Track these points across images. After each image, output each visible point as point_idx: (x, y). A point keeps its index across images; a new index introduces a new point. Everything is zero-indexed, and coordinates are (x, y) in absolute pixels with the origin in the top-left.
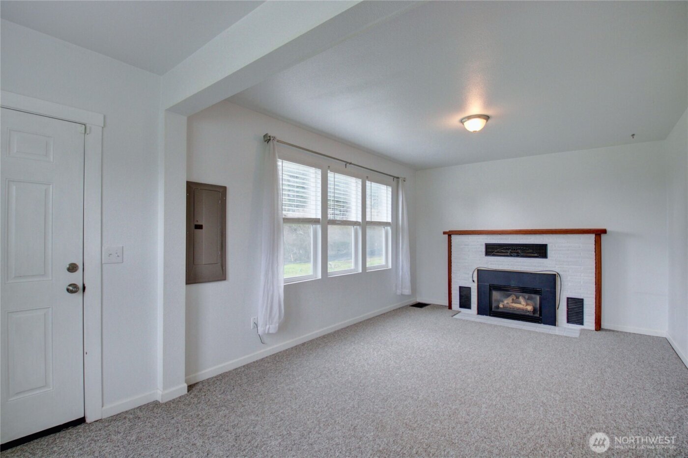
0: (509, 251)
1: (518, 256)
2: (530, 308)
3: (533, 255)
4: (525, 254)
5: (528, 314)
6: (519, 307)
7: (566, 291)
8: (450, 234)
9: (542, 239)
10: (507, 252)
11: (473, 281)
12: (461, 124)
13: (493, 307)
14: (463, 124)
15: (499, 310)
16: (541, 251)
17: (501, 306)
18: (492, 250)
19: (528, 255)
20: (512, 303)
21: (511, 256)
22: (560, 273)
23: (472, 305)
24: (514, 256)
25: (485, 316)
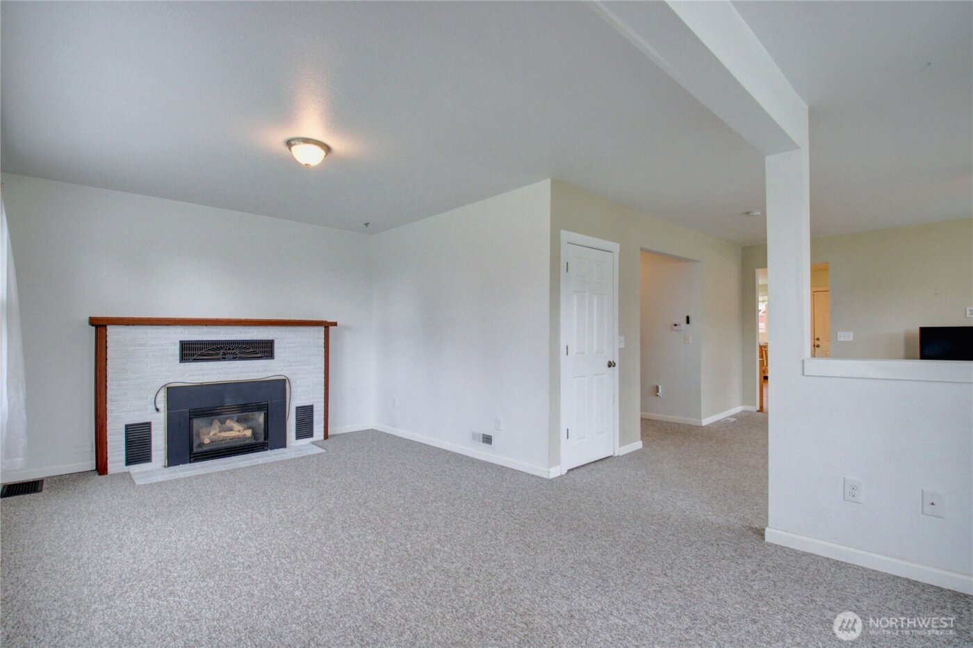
0: (222, 352)
1: (234, 359)
2: (249, 433)
3: (254, 356)
4: (243, 355)
5: (247, 442)
6: (231, 435)
7: (296, 399)
8: (100, 325)
9: (267, 333)
10: (218, 354)
11: (157, 410)
12: (286, 149)
13: (195, 445)
14: (290, 150)
15: (205, 449)
16: (264, 350)
17: (207, 441)
18: (190, 352)
19: (249, 356)
20: (220, 432)
21: (224, 359)
22: (290, 377)
23: (154, 454)
24: (230, 360)
25: (181, 465)
